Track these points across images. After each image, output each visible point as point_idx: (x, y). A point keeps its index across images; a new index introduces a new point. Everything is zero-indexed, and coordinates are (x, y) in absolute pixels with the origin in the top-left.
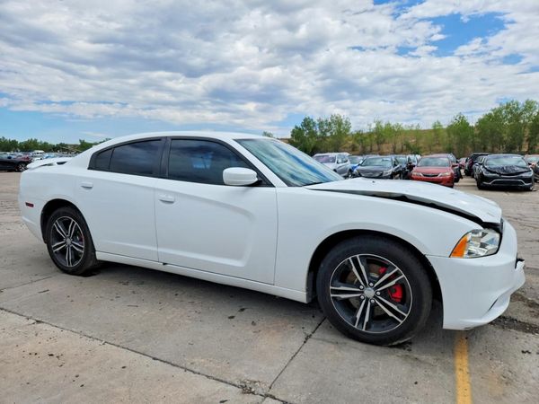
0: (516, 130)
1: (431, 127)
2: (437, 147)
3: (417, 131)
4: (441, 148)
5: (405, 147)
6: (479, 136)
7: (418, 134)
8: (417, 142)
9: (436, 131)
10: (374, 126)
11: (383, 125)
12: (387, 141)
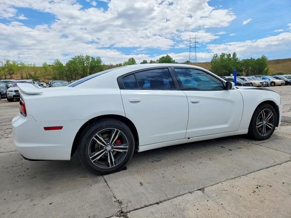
0: (84, 69)
1: (41, 66)
2: (48, 77)
3: (34, 67)
4: (50, 77)
5: (28, 76)
6: (68, 71)
7: (35, 69)
8: (35, 73)
9: (45, 67)
10: (5, 62)
11: (11, 63)
12: (15, 73)
